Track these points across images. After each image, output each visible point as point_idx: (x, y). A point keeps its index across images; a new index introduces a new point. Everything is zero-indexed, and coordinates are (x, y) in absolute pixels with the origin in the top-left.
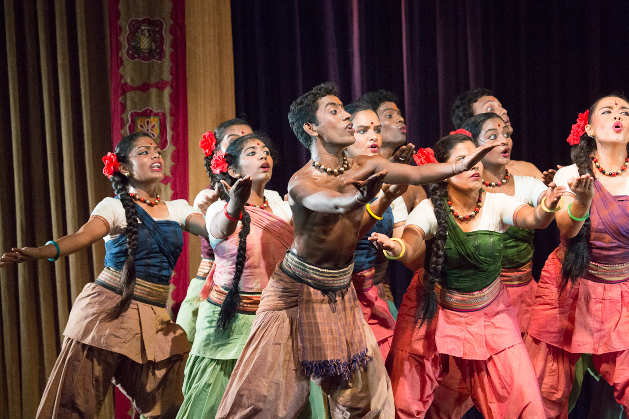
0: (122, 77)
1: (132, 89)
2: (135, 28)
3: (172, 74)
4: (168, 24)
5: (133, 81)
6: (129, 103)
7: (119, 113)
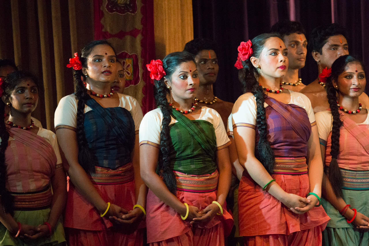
0: (103, 27)
1: (112, 36)
3: (142, 24)
5: (112, 29)
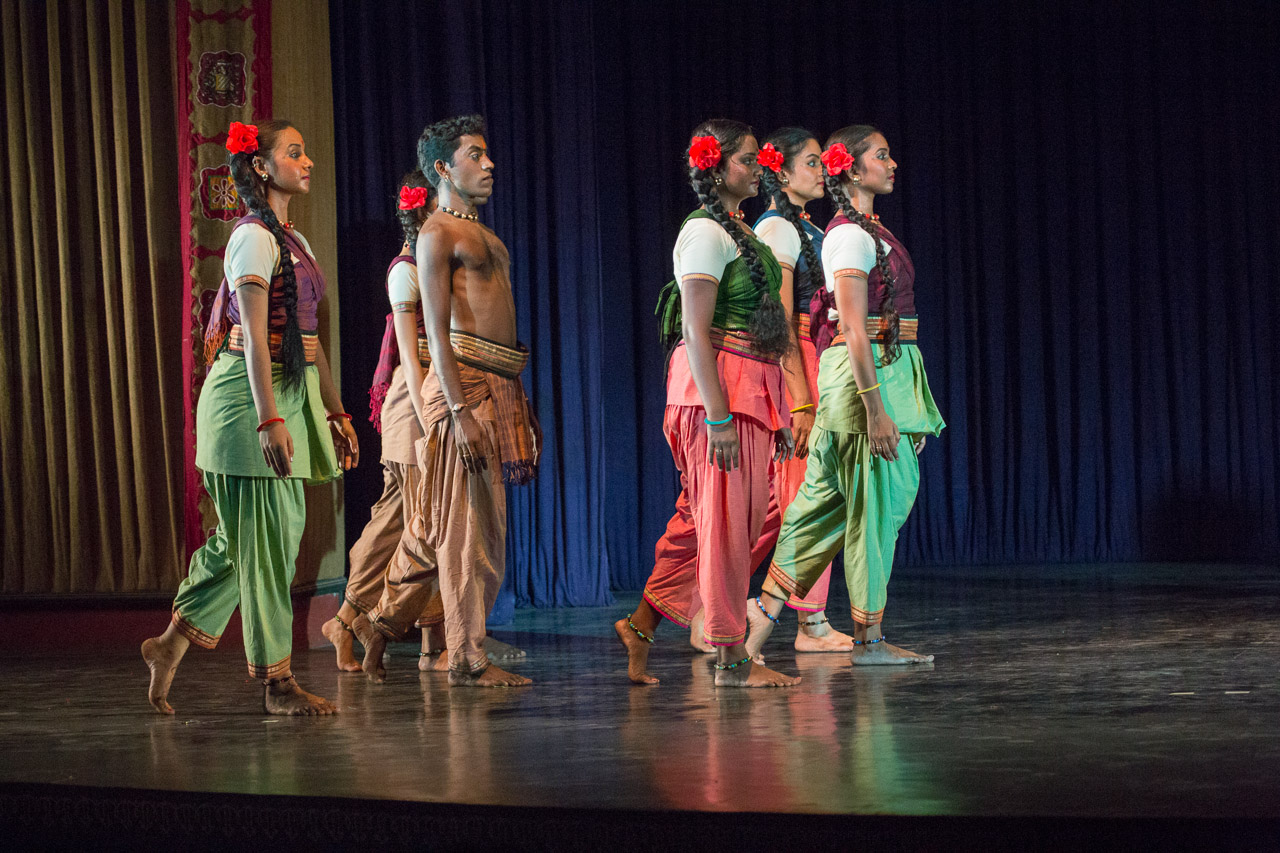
0: (192, 126)
1: (205, 140)
2: (209, 65)
4: (249, 58)
5: (205, 130)
6: (200, 158)
7: (188, 171)
